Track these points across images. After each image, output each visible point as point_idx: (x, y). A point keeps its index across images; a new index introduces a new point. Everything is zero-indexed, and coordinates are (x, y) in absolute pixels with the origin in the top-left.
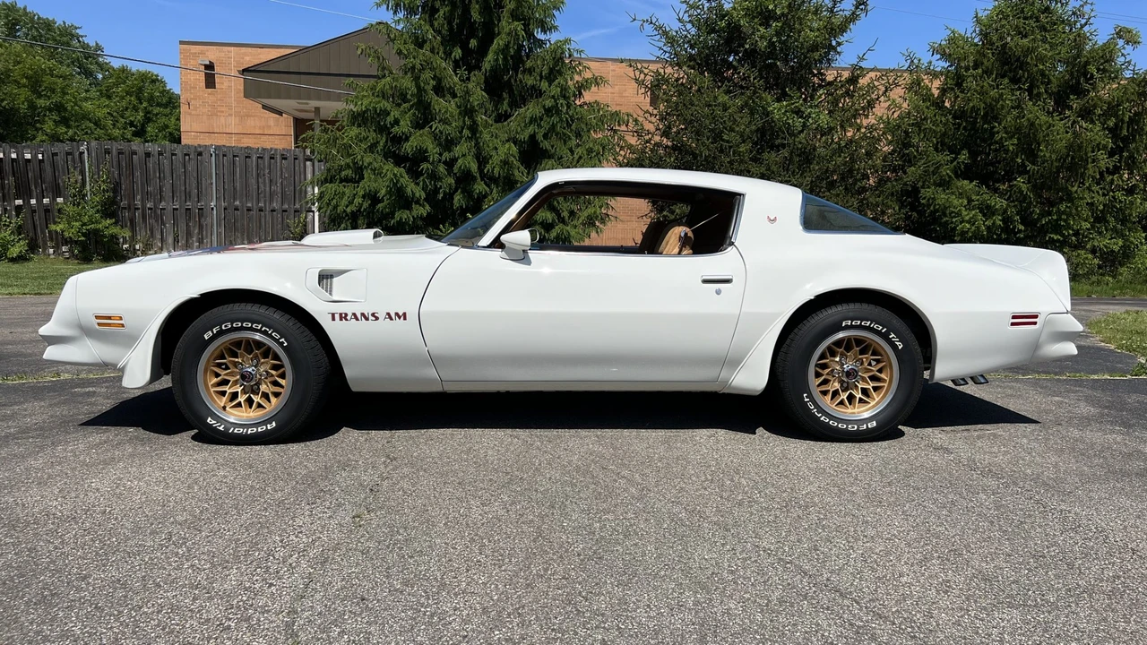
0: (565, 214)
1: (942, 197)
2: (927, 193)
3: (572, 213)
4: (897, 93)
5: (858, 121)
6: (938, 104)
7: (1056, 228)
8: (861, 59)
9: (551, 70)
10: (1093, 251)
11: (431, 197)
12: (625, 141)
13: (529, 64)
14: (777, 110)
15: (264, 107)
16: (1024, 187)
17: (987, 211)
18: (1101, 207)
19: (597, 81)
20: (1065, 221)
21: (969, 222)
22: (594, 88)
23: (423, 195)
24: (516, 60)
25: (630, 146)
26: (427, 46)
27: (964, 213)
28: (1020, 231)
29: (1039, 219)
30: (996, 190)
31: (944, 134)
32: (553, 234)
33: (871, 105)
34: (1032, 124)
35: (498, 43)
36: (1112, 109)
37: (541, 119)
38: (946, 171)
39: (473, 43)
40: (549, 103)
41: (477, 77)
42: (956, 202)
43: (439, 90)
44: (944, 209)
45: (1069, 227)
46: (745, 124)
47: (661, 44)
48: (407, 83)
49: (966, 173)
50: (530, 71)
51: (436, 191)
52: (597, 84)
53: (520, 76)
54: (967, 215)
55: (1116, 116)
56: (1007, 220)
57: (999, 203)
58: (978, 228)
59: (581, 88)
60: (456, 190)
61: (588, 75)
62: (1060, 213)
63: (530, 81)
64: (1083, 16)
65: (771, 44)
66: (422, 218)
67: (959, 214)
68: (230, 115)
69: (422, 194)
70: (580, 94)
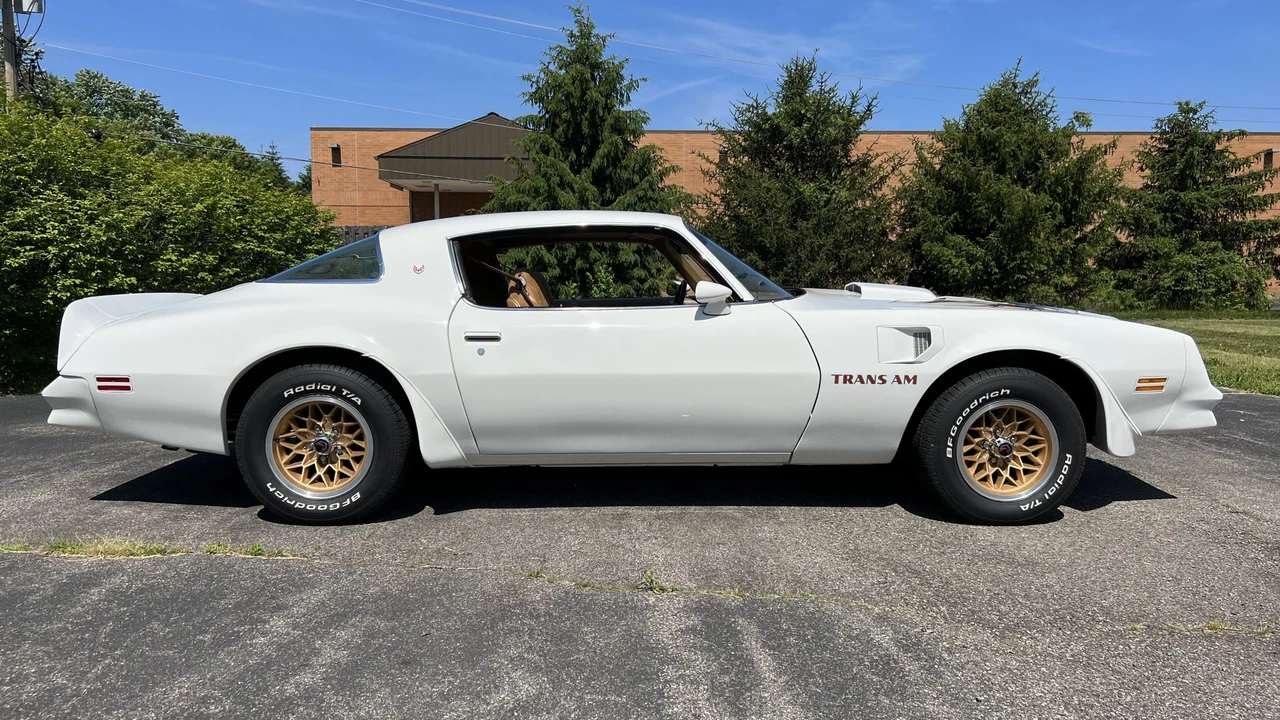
0: (654, 271)
1: (937, 249)
2: (926, 246)
3: (659, 270)
4: (906, 169)
5: (874, 193)
6: (938, 177)
7: (1022, 271)
8: (870, 150)
9: (641, 168)
10: (1056, 286)
11: (560, 261)
12: (697, 214)
13: (624, 162)
14: (808, 189)
15: (392, 185)
16: (994, 240)
17: (971, 259)
18: (1058, 253)
19: (675, 169)
20: (1028, 264)
21: (957, 267)
22: (672, 174)
23: (556, 262)
24: (615, 160)
25: (700, 218)
26: (552, 154)
27: (954, 261)
28: (996, 273)
29: (1008, 264)
30: (978, 243)
31: (940, 201)
32: (646, 286)
33: (883, 179)
34: (998, 194)
35: (602, 150)
36: (1058, 180)
37: (635, 204)
38: (941, 229)
39: (584, 149)
40: (641, 193)
41: (586, 173)
42: (946, 253)
43: (562, 185)
44: (938, 259)
45: (1031, 269)
46: (783, 202)
47: (721, 142)
48: (541, 183)
49: (957, 229)
50: (626, 167)
51: (564, 257)
52: (675, 171)
53: (618, 171)
54: (956, 262)
55: (1061, 185)
56: (986, 266)
57: (980, 252)
58: (965, 271)
59: (662, 175)
60: (577, 258)
61: (667, 165)
62: (1022, 259)
63: (625, 175)
64: (1046, 105)
65: (803, 140)
66: (555, 278)
67: (950, 261)
68: (355, 190)
69: (554, 261)
70: (662, 179)
